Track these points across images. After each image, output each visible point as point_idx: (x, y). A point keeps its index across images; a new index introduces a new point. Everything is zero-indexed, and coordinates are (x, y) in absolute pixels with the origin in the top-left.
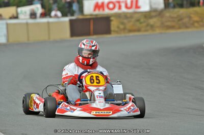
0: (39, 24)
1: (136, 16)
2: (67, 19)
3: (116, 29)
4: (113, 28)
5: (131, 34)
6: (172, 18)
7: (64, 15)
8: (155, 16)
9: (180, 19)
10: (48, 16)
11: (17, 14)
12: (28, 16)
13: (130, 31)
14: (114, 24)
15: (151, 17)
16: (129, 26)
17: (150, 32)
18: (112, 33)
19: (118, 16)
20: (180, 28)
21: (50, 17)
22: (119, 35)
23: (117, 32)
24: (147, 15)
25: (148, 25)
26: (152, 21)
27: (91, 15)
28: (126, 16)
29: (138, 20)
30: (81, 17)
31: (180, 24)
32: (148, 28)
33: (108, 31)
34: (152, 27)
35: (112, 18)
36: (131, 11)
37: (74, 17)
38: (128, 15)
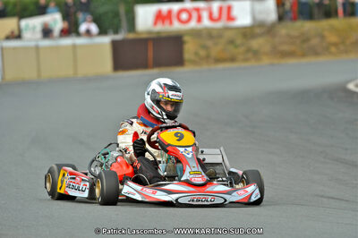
0: (57, 48)
1: (229, 34)
2: (106, 40)
3: (193, 57)
4: (187, 56)
5: (221, 66)
6: (291, 37)
7: (103, 32)
8: (261, 35)
9: (305, 39)
11: (20, 30)
12: (39, 35)
13: (218, 60)
14: (190, 48)
15: (254, 36)
16: (215, 51)
17: (252, 63)
18: (187, 63)
19: (196, 33)
20: (304, 55)
22: (198, 68)
23: (194, 62)
24: (247, 33)
25: (249, 50)
26: (255, 44)
27: (150, 33)
28: (209, 34)
29: (232, 42)
30: (131, 36)
31: (305, 48)
32: (250, 55)
33: (179, 61)
34: (256, 54)
35: (186, 38)
36: (219, 25)
37: (119, 37)
38: (215, 33)
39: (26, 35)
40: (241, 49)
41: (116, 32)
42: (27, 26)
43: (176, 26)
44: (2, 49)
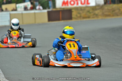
0: (29, 14)
1: (87, 9)
2: (46, 11)
4: (73, 16)
5: (85, 20)
6: (109, 10)
7: (44, 8)
8: (99, 9)
9: (114, 10)
11: (16, 8)
12: (23, 9)
13: (84, 18)
14: (74, 14)
15: (96, 9)
16: (83, 14)
17: (96, 19)
18: (73, 19)
19: (76, 9)
20: (113, 16)
21: (36, 9)
23: (76, 19)
24: (94, 8)
25: (94, 14)
26: (97, 12)
27: (61, 8)
28: (81, 9)
29: (88, 11)
30: (54, 10)
31: (113, 13)
32: (95, 16)
33: (70, 18)
34: (97, 15)
35: (73, 10)
36: (84, 6)
37: (50, 10)
38: (83, 8)
39: (19, 9)
40: (92, 14)
41: (49, 8)
42: (19, 6)
43: (70, 6)
44: (10, 14)
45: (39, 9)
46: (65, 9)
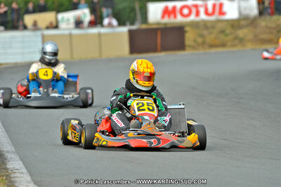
0: (86, 35)
1: (220, 26)
2: (125, 29)
3: (192, 43)
4: (187, 42)
5: (214, 50)
6: (269, 28)
7: (121, 23)
8: (246, 26)
9: (280, 30)
10: (99, 25)
11: (57, 22)
12: (72, 25)
13: (211, 46)
14: (190, 37)
15: (240, 27)
16: (209, 39)
17: (239, 48)
18: (187, 48)
19: (195, 25)
22: (196, 52)
23: (193, 48)
24: (235, 24)
25: (236, 38)
26: (241, 33)
27: (158, 24)
28: (205, 25)
29: (223, 32)
30: (144, 26)
32: (237, 42)
33: (181, 46)
34: (241, 41)
35: (187, 29)
36: (213, 18)
37: (134, 27)
38: (209, 25)
39: (62, 25)
40: (231, 37)
41: (132, 23)
42: (63, 18)
43: (180, 19)
44: (43, 36)
45: (110, 25)
46: (169, 26)
